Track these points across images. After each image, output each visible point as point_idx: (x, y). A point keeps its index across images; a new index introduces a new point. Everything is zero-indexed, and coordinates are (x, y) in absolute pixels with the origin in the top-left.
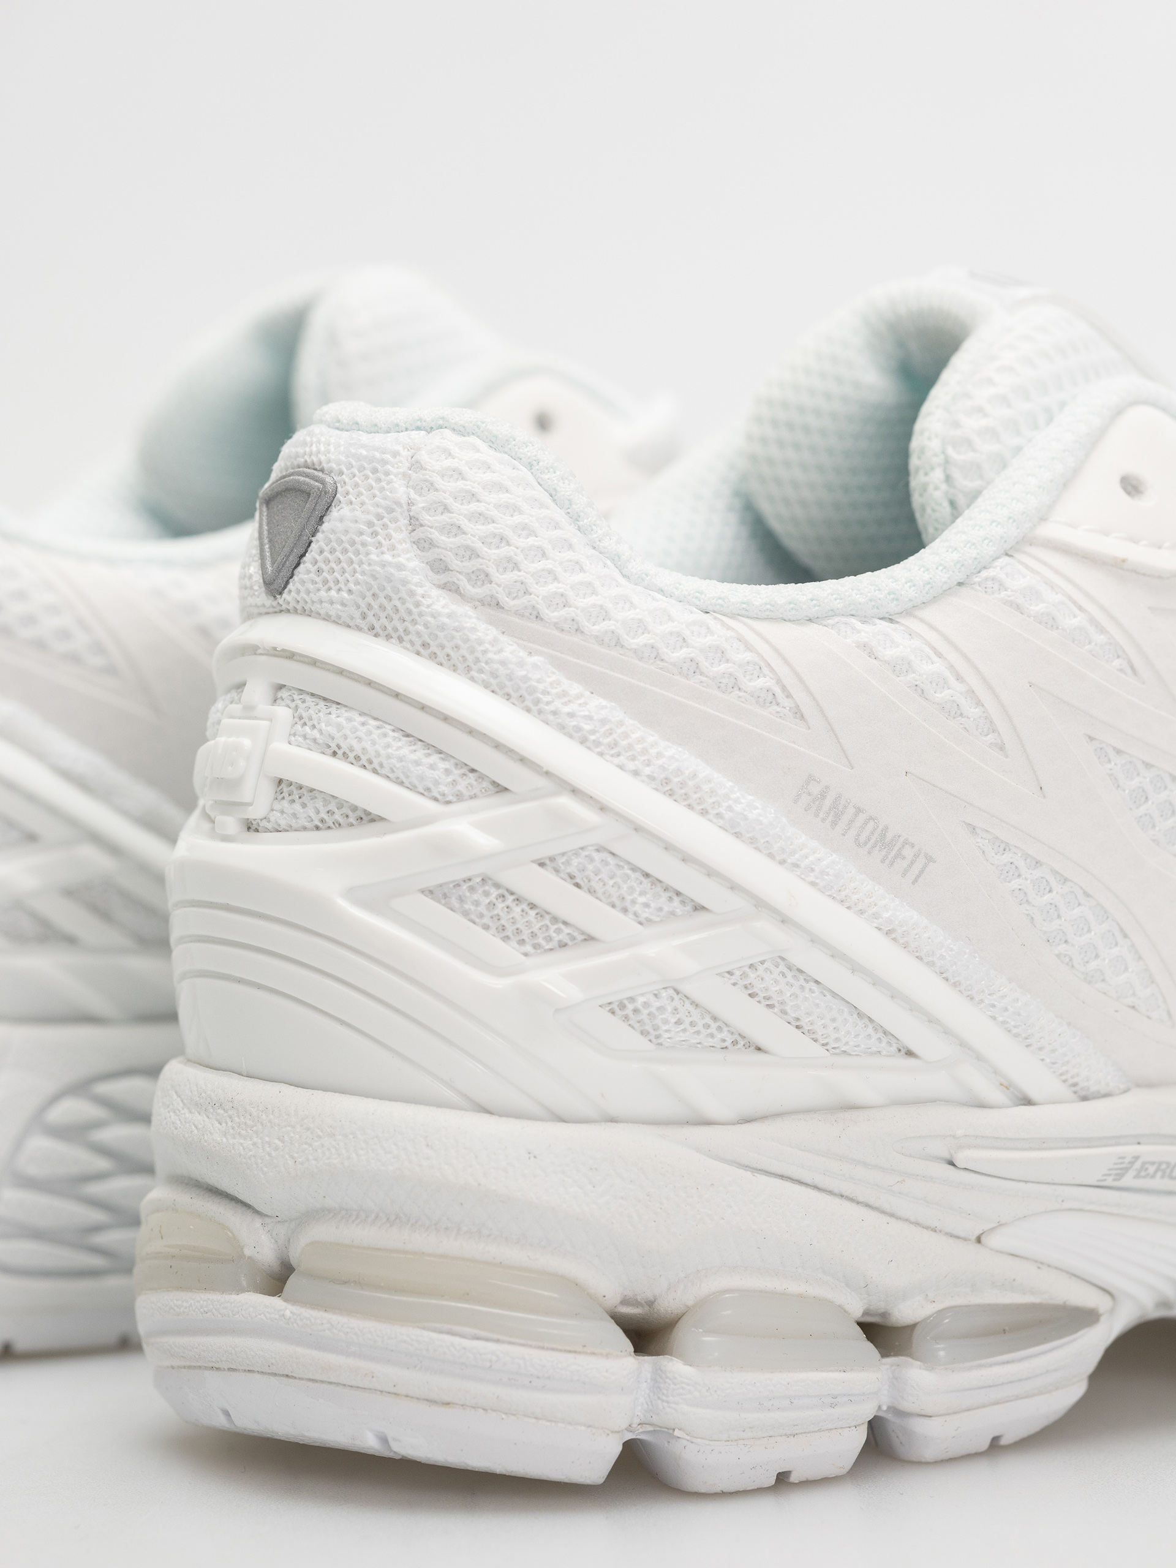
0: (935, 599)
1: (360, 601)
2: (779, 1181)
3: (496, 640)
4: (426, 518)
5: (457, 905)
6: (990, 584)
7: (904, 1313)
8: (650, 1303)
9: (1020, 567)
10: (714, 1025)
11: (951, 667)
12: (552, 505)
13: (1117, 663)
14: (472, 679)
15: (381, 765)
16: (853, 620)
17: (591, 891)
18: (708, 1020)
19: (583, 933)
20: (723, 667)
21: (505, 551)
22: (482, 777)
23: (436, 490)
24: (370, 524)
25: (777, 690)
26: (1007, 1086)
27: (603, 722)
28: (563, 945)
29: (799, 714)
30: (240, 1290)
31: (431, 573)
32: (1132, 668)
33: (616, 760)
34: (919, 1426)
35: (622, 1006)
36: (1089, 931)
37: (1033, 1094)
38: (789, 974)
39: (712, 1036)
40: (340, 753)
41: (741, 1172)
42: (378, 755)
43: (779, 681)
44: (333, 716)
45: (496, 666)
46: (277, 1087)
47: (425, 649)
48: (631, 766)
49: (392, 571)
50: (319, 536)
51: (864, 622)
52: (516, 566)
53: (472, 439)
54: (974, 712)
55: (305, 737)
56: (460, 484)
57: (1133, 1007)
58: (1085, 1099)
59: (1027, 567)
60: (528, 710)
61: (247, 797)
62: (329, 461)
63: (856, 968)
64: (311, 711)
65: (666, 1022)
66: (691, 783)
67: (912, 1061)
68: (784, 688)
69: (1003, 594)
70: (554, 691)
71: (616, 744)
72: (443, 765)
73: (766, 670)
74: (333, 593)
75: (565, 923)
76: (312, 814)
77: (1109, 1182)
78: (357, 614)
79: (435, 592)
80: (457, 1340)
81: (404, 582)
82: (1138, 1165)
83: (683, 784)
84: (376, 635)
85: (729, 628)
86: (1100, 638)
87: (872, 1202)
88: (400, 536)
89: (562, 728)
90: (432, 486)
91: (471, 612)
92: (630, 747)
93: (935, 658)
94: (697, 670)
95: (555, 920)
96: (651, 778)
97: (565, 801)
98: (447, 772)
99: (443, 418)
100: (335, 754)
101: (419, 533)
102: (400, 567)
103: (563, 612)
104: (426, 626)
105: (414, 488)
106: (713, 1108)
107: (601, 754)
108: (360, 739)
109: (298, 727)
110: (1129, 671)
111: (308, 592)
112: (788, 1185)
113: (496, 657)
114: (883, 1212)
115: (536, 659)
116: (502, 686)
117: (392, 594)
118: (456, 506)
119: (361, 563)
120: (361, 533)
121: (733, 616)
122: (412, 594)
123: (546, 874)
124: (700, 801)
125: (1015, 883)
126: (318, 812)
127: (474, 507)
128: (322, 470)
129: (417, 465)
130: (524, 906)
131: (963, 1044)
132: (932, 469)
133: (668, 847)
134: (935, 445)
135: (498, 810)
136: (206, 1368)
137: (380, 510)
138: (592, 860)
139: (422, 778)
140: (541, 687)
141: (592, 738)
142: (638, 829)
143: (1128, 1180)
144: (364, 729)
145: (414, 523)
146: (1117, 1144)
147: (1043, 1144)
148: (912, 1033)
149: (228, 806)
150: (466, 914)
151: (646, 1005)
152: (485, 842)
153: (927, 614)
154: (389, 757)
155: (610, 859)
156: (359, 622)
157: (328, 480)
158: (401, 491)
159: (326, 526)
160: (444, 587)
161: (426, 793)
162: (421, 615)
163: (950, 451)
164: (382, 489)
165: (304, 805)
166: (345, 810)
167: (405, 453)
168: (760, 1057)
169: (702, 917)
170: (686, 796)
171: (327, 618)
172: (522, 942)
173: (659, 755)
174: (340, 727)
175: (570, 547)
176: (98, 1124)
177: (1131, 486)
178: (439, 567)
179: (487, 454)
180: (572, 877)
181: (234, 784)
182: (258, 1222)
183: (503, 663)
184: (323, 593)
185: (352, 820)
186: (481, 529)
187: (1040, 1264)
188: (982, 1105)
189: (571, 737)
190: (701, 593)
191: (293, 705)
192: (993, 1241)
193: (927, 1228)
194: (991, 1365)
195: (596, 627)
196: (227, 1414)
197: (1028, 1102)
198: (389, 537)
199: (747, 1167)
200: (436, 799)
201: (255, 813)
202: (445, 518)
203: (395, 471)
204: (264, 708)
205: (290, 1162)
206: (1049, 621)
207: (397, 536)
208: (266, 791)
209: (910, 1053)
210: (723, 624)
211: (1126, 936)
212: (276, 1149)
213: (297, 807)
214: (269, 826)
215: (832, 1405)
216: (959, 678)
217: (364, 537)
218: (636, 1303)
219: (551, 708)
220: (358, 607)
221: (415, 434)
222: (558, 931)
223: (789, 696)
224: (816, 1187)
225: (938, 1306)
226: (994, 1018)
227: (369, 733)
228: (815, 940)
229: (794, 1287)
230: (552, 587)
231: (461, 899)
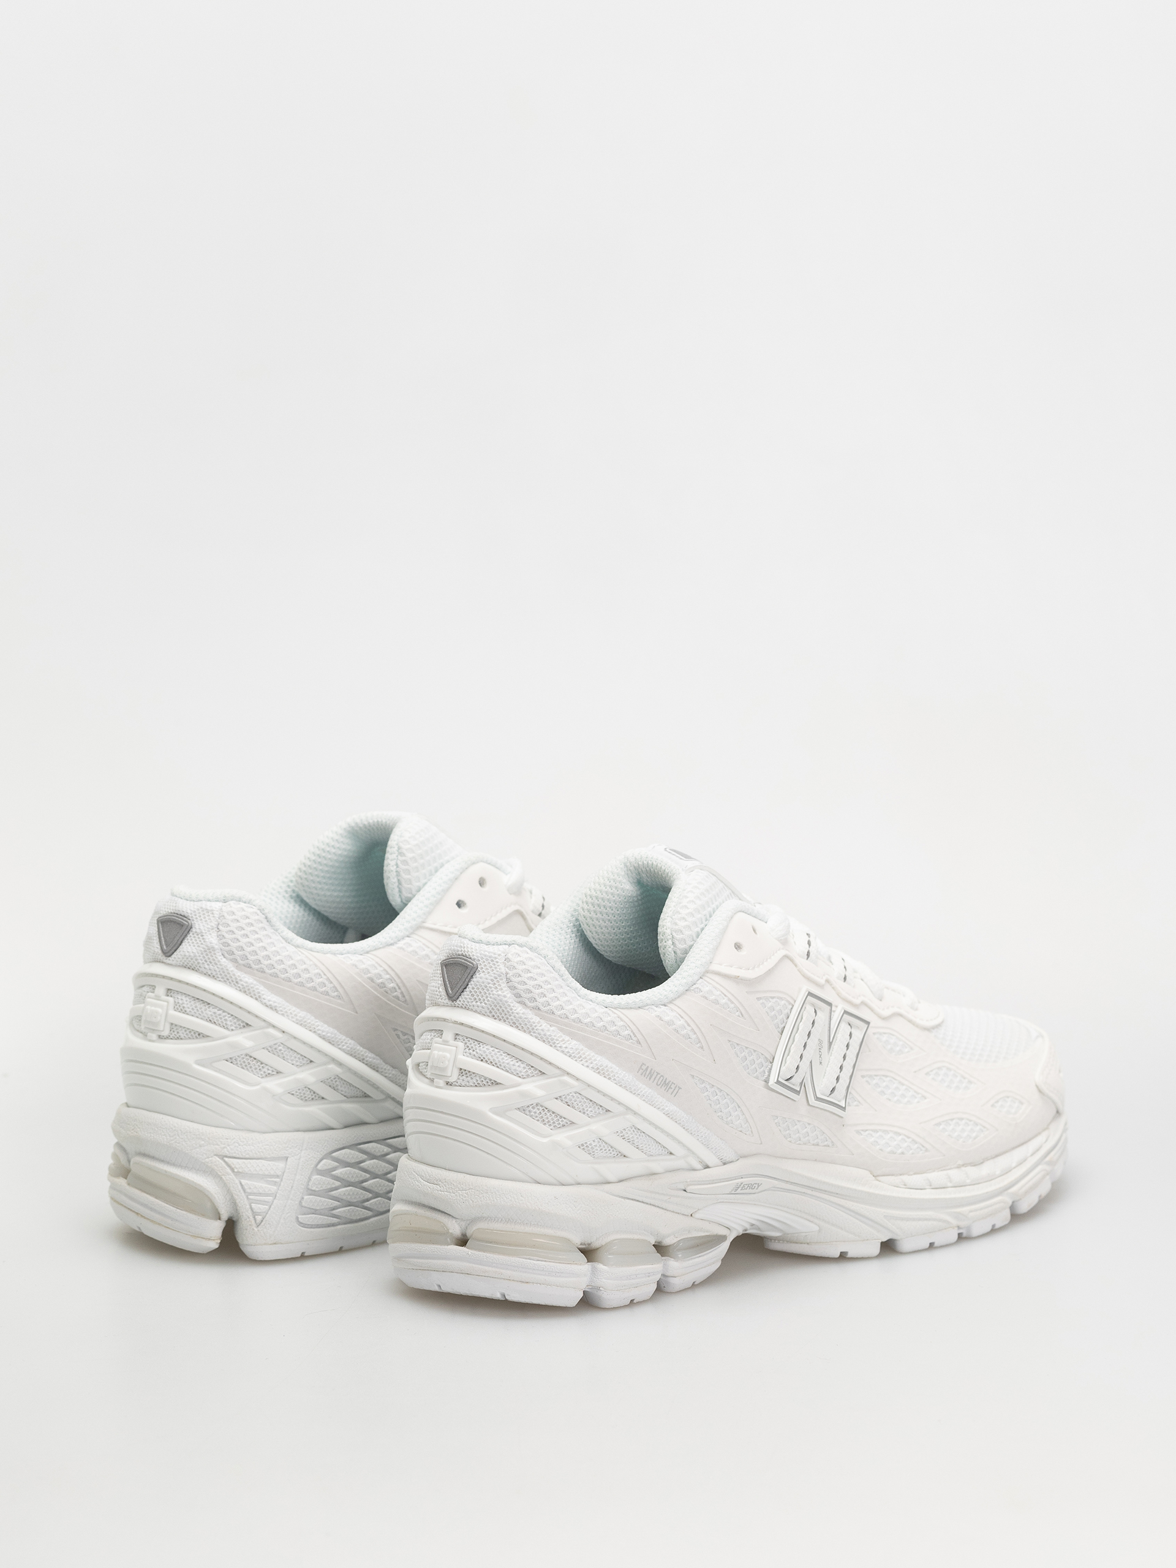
0: (679, 997)
1: (489, 1007)
2: (632, 1201)
3: (539, 1022)
4: (513, 979)
5: (528, 1114)
6: (696, 990)
7: (668, 1241)
8: (589, 1244)
9: (706, 983)
10: (611, 1150)
11: (686, 1021)
12: (554, 972)
13: (737, 1014)
14: (531, 1035)
15: (500, 1065)
16: (653, 1007)
17: (573, 1107)
18: (610, 1148)
19: (570, 1121)
20: (614, 1028)
21: (540, 990)
22: (536, 1069)
23: (516, 969)
24: (492, 980)
25: (632, 1035)
26: (701, 1162)
27: (576, 1049)
28: (564, 1126)
29: (639, 1042)
30: (448, 1245)
31: (515, 998)
32: (742, 1014)
33: (581, 1062)
34: (672, 1280)
35: (583, 1145)
36: (728, 1107)
37: (710, 1164)
38: (635, 1131)
39: (611, 1153)
40: (484, 1060)
41: (620, 1199)
42: (499, 1062)
43: (632, 1031)
44: (481, 1048)
45: (540, 1031)
46: (462, 1175)
47: (514, 1024)
48: (586, 1064)
49: (502, 997)
50: (472, 982)
51: (657, 1007)
52: (545, 996)
53: (525, 948)
54: (694, 1037)
55: (470, 1054)
56: (524, 967)
57: (741, 1131)
58: (725, 1164)
59: (708, 982)
60: (551, 1046)
61: (449, 1074)
62: (473, 955)
63: (657, 1127)
64: (472, 1045)
65: (597, 1150)
66: (606, 1069)
67: (672, 1156)
68: (634, 1034)
69: (701, 993)
70: (560, 1039)
71: (581, 1057)
72: (522, 1066)
73: (628, 1028)
74: (479, 1003)
75: (564, 1118)
76: (475, 1082)
77: (733, 1192)
78: (488, 1011)
79: (517, 1005)
80: (531, 1261)
81: (506, 1002)
82: (742, 1186)
83: (603, 1070)
84: (495, 1019)
85: (615, 1013)
86: (732, 1006)
87: (660, 1205)
88: (504, 985)
89: (563, 1052)
90: (514, 968)
91: (530, 1012)
92: (586, 1058)
93: (681, 1019)
94: (606, 1029)
95: (561, 1117)
96: (593, 1068)
97: (566, 1078)
98: (524, 1068)
99: (514, 941)
100: (482, 1060)
101: (510, 984)
102: (505, 996)
103: (562, 1011)
104: (515, 1017)
105: (507, 968)
106: (611, 1178)
107: (576, 1060)
108: (492, 1056)
109: (467, 1050)
110: (741, 1016)
111: (468, 1002)
112: (635, 1202)
113: (540, 1028)
114: (663, 1209)
115: (552, 1028)
116: (542, 1038)
117: (502, 1005)
118: (523, 974)
119: (489, 994)
120: (489, 983)
121: (615, 1008)
122: (509, 1006)
123: (559, 1102)
124: (608, 1075)
125: (706, 1094)
126: (477, 1081)
127: (529, 975)
128: (471, 958)
129: (507, 960)
130: (551, 1113)
131: (689, 1149)
132: (668, 940)
133: (599, 1091)
134: (668, 931)
135: (543, 1081)
136: (431, 1270)
137: (496, 976)
138: (574, 1097)
139: (515, 1070)
140: (555, 1038)
141: (573, 1055)
142: (589, 1086)
143: (739, 1191)
144: (494, 1053)
145: (508, 981)
146: (736, 1179)
147: (713, 1182)
148: (672, 1146)
149: (440, 1076)
150: (531, 1116)
151: (590, 1144)
152: (540, 1093)
153: (676, 1002)
154: (503, 1063)
155: (579, 1096)
156: (489, 1014)
157: (474, 963)
158: (503, 969)
159: (474, 979)
160: (519, 1002)
161: (517, 1075)
162: (513, 1013)
163: (674, 934)
164: (496, 968)
165: (472, 1078)
166: (487, 1080)
167: (503, 955)
168: (625, 1159)
169: (610, 1114)
170: (604, 1073)
171: (476, 1011)
172: (550, 1125)
173: (595, 1060)
174: (485, 1052)
175: (561, 987)
176: (335, 1169)
177: (738, 947)
178: (518, 996)
179: (532, 954)
180: (567, 1103)
181: (444, 1069)
182: (454, 1221)
183: (543, 1030)
184: (474, 1003)
185: (489, 1084)
186: (532, 983)
187: (710, 1222)
188: (694, 1170)
189: (566, 1055)
190: (604, 1001)
191: (464, 1042)
192: (697, 1215)
193: (676, 1213)
194: (695, 1258)
195: (573, 1016)
196: (439, 1286)
197: (707, 1167)
198: (500, 985)
199: (622, 1197)
200: (520, 1077)
201: (451, 1080)
202: (520, 979)
203: (500, 961)
204: (452, 1042)
205: (471, 1202)
206: (716, 1002)
207: (503, 985)
208: (456, 1072)
209: (671, 1153)
210: (613, 1012)
211: (739, 1107)
212: (465, 1197)
213: (469, 1078)
214: (457, 1084)
215: (649, 1276)
216: (689, 1025)
217: (490, 985)
218: (585, 1244)
219: (559, 1045)
220: (489, 1009)
221: (504, 946)
222: (562, 1121)
223: (635, 1036)
224: (643, 1202)
225: (679, 1239)
226: (698, 1140)
227: (496, 1054)
228: (645, 1119)
229: (636, 1237)
230: (558, 1003)
231: (530, 1111)
